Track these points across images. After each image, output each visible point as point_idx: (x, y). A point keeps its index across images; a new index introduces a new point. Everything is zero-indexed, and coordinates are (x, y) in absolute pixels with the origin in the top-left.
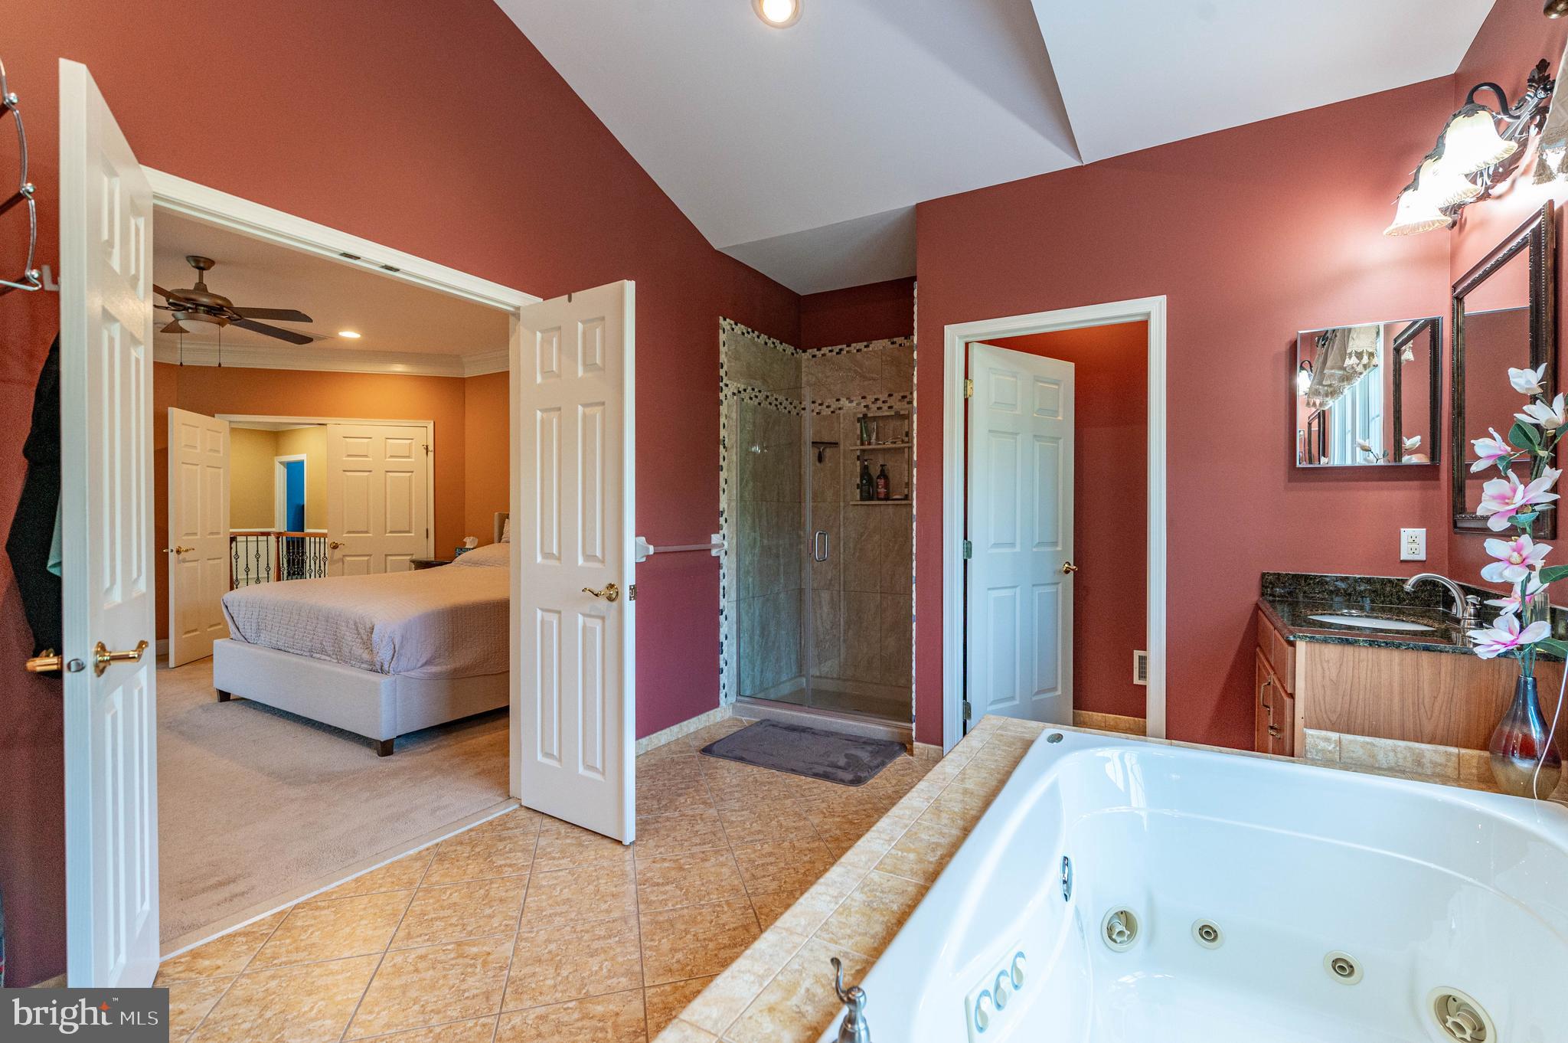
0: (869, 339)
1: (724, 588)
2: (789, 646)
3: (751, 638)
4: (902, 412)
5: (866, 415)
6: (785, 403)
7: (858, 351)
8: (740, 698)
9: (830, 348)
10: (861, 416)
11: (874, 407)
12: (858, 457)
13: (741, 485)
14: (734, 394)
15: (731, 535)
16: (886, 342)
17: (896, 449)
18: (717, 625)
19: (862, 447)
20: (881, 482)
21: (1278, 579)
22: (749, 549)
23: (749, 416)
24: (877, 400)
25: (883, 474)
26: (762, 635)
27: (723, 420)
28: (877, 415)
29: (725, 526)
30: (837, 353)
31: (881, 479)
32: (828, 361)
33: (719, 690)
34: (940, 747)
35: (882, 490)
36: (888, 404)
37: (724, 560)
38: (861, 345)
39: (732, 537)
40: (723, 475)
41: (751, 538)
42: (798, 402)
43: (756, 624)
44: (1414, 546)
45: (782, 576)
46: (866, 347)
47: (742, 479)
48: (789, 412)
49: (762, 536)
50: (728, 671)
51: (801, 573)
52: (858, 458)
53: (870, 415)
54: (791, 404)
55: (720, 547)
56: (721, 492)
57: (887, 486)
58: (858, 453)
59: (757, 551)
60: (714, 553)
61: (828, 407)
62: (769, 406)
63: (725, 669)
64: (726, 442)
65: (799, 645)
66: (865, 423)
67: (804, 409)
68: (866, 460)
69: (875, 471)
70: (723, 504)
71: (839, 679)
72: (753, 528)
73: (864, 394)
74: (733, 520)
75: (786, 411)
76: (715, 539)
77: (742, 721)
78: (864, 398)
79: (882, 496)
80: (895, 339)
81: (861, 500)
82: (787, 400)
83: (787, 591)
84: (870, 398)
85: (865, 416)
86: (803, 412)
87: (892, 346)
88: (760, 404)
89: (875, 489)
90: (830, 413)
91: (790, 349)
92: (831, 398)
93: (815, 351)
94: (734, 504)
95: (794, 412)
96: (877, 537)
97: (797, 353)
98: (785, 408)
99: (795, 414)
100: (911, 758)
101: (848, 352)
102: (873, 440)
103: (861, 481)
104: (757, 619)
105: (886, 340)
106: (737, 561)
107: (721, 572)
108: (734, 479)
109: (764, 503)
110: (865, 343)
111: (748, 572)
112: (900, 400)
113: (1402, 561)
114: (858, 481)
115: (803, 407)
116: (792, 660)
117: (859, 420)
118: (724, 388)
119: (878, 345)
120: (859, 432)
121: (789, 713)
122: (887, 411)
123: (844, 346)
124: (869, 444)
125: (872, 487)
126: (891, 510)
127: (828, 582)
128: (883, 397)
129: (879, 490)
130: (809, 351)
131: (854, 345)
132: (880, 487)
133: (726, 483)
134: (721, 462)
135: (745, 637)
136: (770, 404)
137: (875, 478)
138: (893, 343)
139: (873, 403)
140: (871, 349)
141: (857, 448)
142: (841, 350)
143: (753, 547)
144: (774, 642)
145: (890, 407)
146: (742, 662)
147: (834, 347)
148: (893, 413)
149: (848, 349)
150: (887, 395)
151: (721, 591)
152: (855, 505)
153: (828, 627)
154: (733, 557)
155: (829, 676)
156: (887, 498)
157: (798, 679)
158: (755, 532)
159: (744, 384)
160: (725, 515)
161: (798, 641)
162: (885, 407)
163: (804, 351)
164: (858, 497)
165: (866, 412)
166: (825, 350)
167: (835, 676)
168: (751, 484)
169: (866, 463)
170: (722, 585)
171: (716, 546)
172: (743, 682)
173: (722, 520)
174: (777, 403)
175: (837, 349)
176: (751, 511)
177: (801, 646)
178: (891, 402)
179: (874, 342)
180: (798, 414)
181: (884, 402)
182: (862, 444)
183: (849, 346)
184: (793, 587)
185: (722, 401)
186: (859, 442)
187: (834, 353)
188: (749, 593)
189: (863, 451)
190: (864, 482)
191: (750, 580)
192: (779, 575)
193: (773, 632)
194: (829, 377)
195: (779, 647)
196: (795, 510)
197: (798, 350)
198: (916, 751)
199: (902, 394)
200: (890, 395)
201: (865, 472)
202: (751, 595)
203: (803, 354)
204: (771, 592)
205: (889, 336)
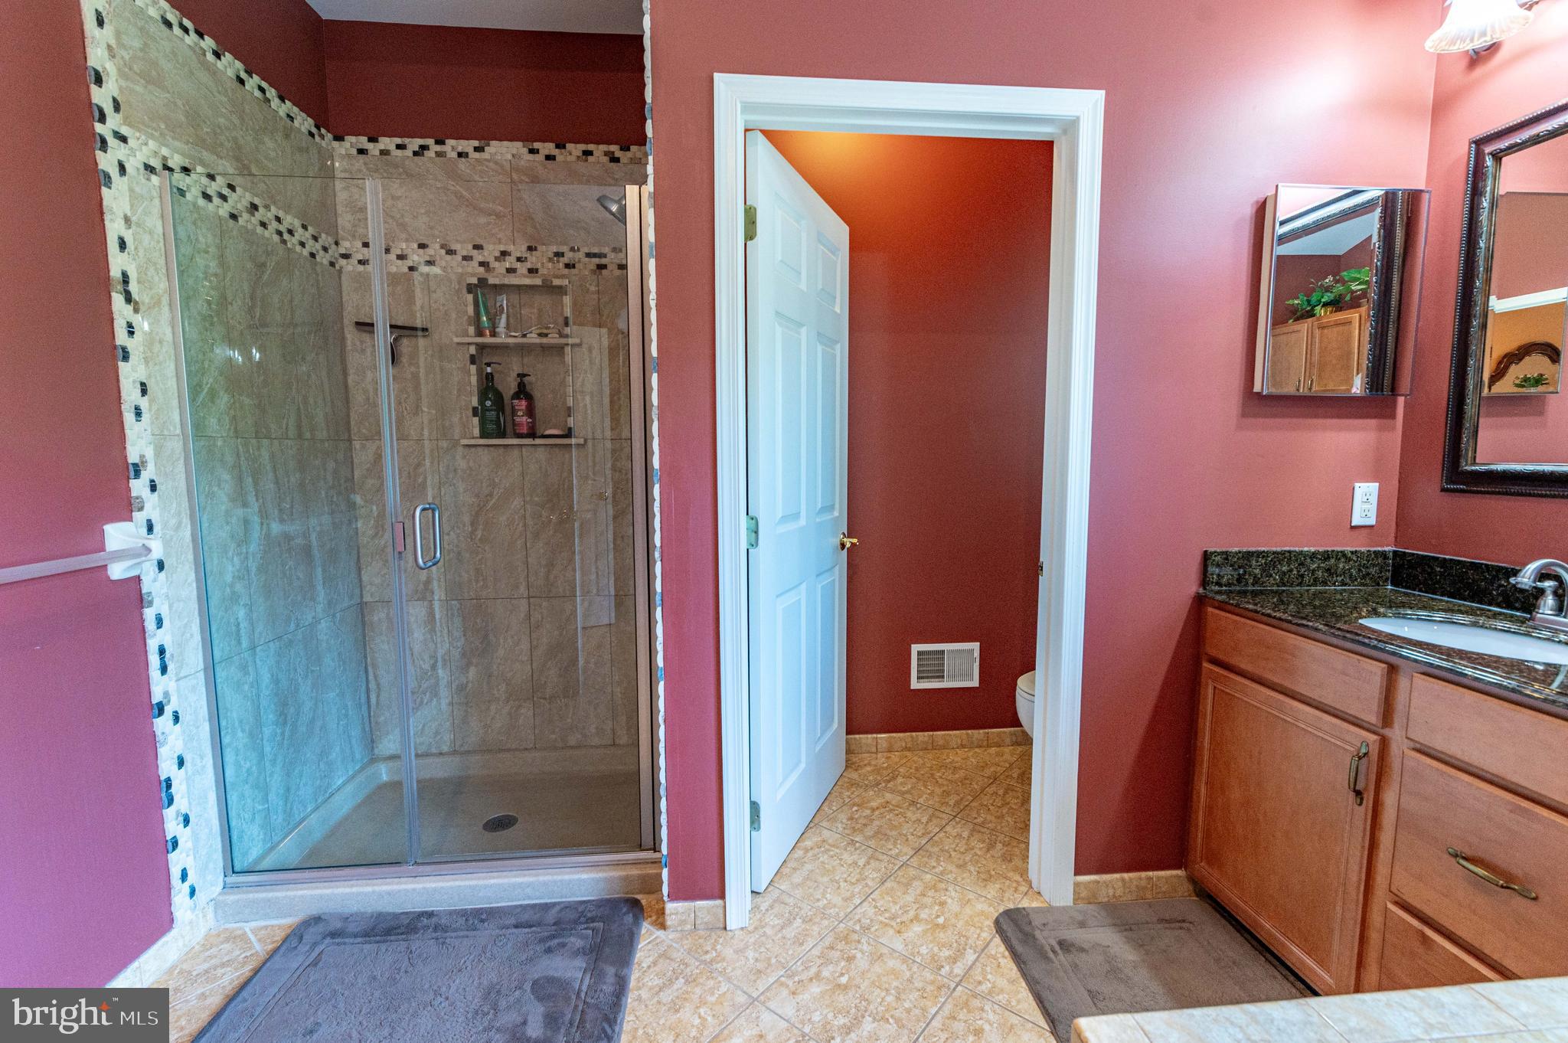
0: (486, 135)
1: (162, 651)
2: (346, 715)
3: (255, 735)
4: (556, 282)
5: (486, 280)
6: (299, 233)
7: (460, 155)
8: (233, 879)
9: (398, 141)
10: (474, 281)
11: (500, 267)
12: (472, 357)
13: (193, 400)
14: (149, 169)
15: (173, 522)
16: (518, 147)
17: (544, 348)
18: (151, 743)
19: (480, 340)
20: (522, 404)
21: (1227, 559)
22: (233, 546)
23: (206, 238)
24: (504, 253)
25: (522, 391)
26: (282, 718)
27: (114, 228)
28: (506, 281)
29: (151, 501)
30: (415, 154)
31: (519, 398)
32: (396, 166)
33: (169, 889)
34: (719, 902)
35: (523, 419)
36: (529, 265)
37: (153, 584)
38: (467, 145)
39: (180, 524)
40: (129, 374)
41: (234, 520)
42: (331, 240)
43: (264, 703)
44: (1366, 506)
45: (320, 588)
46: (476, 149)
47: (195, 390)
48: (313, 255)
49: (264, 514)
50: (196, 838)
51: (360, 575)
52: (473, 360)
53: (491, 281)
54: (315, 238)
55: (139, 555)
56: (129, 417)
57: (530, 412)
58: (472, 350)
59: (253, 547)
60: (117, 571)
61: (401, 257)
62: (259, 230)
63: (184, 835)
64: (133, 287)
65: (364, 708)
66: (483, 295)
67: (346, 256)
68: (488, 364)
69: (508, 385)
70: (138, 443)
71: (454, 752)
72: (239, 498)
73: (479, 241)
74: (176, 481)
75: (306, 252)
76: (117, 535)
77: (243, 937)
78: (477, 247)
79: (525, 431)
80: (536, 145)
81: (482, 437)
82: (305, 227)
83: (334, 616)
84: (490, 252)
85: (482, 281)
86: (343, 262)
87: (531, 157)
88: (234, 217)
89: (509, 418)
90: (406, 270)
91: (304, 123)
92: (407, 240)
93: (363, 141)
94: (175, 446)
95: (323, 259)
96: (517, 502)
97: (322, 137)
98: (303, 244)
99: (325, 262)
100: (660, 933)
101: (439, 154)
102: (501, 328)
103: (481, 402)
104: (265, 691)
105: (519, 144)
106: (198, 580)
107: (149, 614)
108: (169, 382)
109: (265, 442)
110: (476, 143)
111: (234, 598)
112: (550, 260)
113: (1353, 528)
114: (475, 402)
115: (343, 251)
116: (354, 741)
117: (470, 289)
118: (111, 141)
119: (503, 151)
120: (471, 310)
121: (369, 889)
122: (525, 276)
123: (430, 142)
124: (494, 334)
125: (503, 413)
126: (541, 454)
127: (421, 586)
128: (519, 250)
129: (517, 419)
130: (350, 139)
131: (451, 142)
132: (520, 413)
133: (144, 392)
134: (121, 337)
135: (236, 740)
136: (263, 225)
137: (507, 397)
138: (532, 151)
139: (497, 259)
140: (485, 155)
141: (470, 340)
142: (424, 148)
143: (245, 540)
144: (312, 721)
145: (532, 271)
146: (233, 798)
147: (407, 141)
148: (538, 281)
149: (438, 148)
150: (524, 248)
151: (154, 660)
152: (467, 445)
153: (427, 666)
154: (185, 573)
155: (434, 751)
156: (532, 435)
157: (370, 770)
158: (245, 505)
159: (183, 154)
160: (146, 475)
161: (363, 699)
162: (522, 268)
163: (339, 138)
164: (476, 432)
165: (486, 275)
166: (387, 143)
167: (445, 749)
168: (224, 399)
169: (489, 370)
170: (152, 645)
171: (120, 555)
172: (241, 837)
173: (138, 487)
174: (282, 228)
175: (415, 144)
176: (230, 459)
177: (369, 707)
178: (533, 260)
179: (493, 143)
180: (332, 264)
181: (519, 259)
182: (480, 333)
183: (440, 142)
184: (345, 604)
185: (107, 177)
186: (472, 330)
187: (409, 153)
188: (239, 643)
189: (481, 347)
190: (488, 403)
191: (242, 614)
192: (312, 586)
193: (308, 705)
194: (399, 198)
195: (323, 728)
196: (340, 456)
197: (323, 131)
198: (670, 921)
199: (555, 249)
200: (530, 249)
201: (488, 387)
202: (245, 644)
203: (336, 144)
204: (298, 625)
205: (525, 138)
